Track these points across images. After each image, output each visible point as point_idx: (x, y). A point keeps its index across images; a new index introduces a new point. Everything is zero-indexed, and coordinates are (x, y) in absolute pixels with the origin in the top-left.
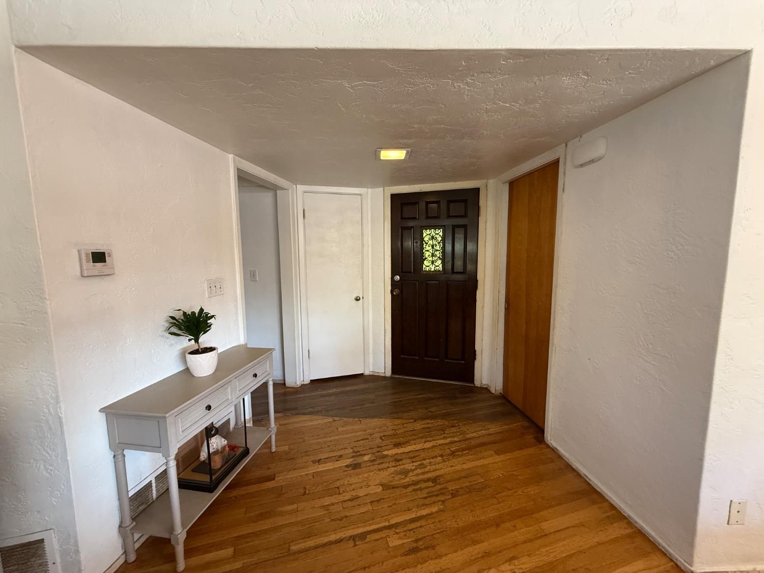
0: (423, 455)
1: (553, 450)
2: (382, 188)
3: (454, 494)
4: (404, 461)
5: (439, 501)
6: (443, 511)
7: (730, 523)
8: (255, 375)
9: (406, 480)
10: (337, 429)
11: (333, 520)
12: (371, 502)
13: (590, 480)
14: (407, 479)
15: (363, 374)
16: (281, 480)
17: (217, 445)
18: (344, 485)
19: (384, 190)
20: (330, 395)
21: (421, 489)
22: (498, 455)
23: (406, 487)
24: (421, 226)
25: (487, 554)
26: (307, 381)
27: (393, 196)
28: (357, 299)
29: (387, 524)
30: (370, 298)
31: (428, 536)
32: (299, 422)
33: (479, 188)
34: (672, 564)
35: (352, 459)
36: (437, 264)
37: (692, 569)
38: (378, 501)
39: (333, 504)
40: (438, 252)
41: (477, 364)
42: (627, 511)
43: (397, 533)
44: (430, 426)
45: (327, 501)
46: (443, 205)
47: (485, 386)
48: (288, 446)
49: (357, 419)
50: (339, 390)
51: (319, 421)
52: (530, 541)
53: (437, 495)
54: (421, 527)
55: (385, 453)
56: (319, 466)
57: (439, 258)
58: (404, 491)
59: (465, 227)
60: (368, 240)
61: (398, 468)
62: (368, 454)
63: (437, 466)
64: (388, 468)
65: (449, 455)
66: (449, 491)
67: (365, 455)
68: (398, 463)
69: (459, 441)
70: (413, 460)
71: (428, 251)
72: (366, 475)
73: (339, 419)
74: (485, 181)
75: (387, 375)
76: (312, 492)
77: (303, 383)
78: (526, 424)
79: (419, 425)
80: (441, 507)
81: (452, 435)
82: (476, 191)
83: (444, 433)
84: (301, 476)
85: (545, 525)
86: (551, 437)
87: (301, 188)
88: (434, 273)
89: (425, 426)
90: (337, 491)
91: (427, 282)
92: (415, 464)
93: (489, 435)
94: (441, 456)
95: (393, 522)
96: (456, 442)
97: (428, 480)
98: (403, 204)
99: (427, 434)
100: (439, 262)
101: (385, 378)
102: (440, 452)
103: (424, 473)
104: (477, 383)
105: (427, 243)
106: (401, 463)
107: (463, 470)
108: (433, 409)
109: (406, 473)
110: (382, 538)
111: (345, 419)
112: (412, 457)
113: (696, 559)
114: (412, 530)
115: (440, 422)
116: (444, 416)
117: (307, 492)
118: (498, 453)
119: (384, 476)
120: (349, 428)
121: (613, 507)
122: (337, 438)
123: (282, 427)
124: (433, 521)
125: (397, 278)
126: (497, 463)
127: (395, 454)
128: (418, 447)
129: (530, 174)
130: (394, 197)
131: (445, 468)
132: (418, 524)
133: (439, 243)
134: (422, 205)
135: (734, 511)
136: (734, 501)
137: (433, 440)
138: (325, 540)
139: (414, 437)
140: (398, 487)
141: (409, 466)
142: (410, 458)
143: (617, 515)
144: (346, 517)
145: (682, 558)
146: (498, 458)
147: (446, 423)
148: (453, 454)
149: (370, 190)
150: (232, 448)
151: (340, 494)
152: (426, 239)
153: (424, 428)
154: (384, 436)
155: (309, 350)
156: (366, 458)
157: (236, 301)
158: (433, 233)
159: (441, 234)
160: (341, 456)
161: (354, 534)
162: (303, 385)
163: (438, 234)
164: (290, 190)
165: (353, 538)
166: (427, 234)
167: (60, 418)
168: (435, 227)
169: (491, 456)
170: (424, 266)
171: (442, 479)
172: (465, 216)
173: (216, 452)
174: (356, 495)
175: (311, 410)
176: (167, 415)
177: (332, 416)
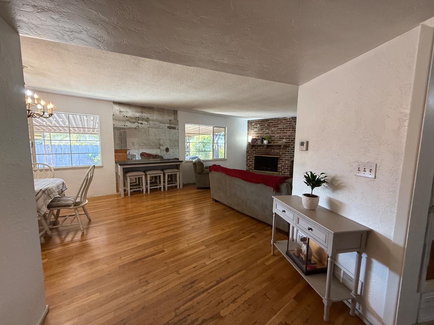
5: (178, 316)
11: (237, 285)
12: (222, 301)
18: (247, 308)
29: (209, 291)
31: (186, 291)
38: (219, 303)
39: (244, 293)
43: (202, 288)
45: (249, 294)
54: (190, 294)
80: (177, 311)
90: (248, 303)
95: (206, 293)
110: (209, 284)
138: (234, 276)
144: (232, 289)
151: (245, 301)
161: (223, 282)
174: (234, 303)
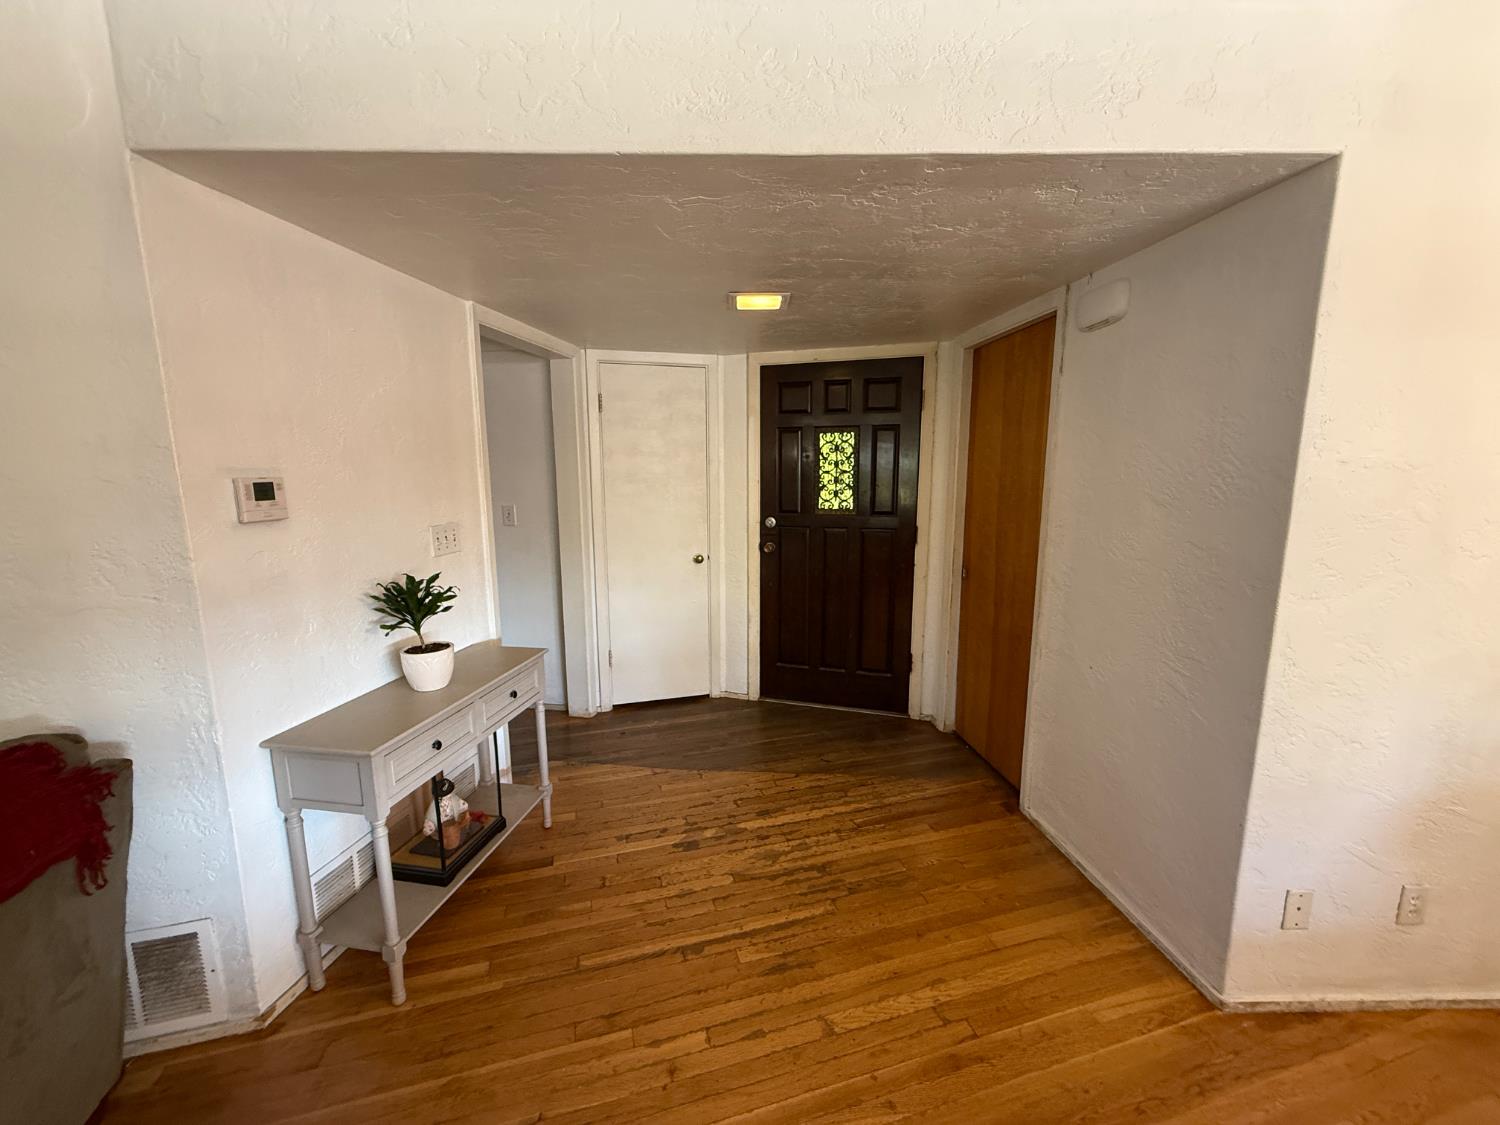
0: (806, 830)
1: (1031, 824)
2: (745, 355)
3: (852, 891)
4: (771, 839)
5: (828, 899)
6: (833, 913)
7: (1285, 926)
8: (514, 694)
9: (774, 868)
10: (660, 787)
11: (650, 925)
12: (714, 900)
13: (1085, 870)
14: (777, 867)
15: (708, 695)
16: (561, 866)
17: (452, 810)
18: (669, 874)
19: (748, 357)
20: (649, 731)
21: (797, 881)
22: (936, 831)
23: (773, 877)
24: (816, 427)
25: (896, 975)
26: (607, 708)
27: (764, 369)
28: (698, 560)
29: (737, 931)
30: (723, 560)
31: (803, 949)
32: (592, 776)
33: (923, 358)
34: (1194, 991)
35: (684, 835)
36: (843, 497)
37: (1222, 997)
38: (724, 898)
39: (650, 902)
40: (846, 475)
41: (914, 679)
42: (1137, 916)
43: (755, 945)
44: (821, 783)
45: (640, 897)
46: (857, 387)
47: (928, 719)
48: (574, 814)
49: (696, 772)
50: (665, 723)
51: (628, 774)
52: (969, 958)
53: (825, 891)
54: (794, 936)
55: (742, 825)
56: (628, 845)
57: (848, 485)
58: (771, 884)
59: (895, 429)
60: (719, 452)
61: (761, 850)
62: (711, 828)
63: (829, 847)
64: (746, 848)
65: (853, 830)
66: (844, 885)
67: (706, 828)
68: (762, 842)
69: (871, 809)
70: (789, 837)
71: (827, 472)
72: (706, 860)
73: (664, 770)
74: (933, 344)
75: (751, 699)
76: (615, 883)
77: (599, 711)
78: (992, 783)
79: (803, 783)
80: (829, 908)
81: (859, 798)
82: (918, 362)
83: (846, 796)
84: (597, 860)
85: (996, 937)
86: (1029, 803)
87: (594, 355)
88: (838, 513)
89: (813, 784)
90: (657, 882)
91: (826, 529)
92: (791, 843)
93: (925, 799)
94: (837, 831)
95: (746, 929)
96: (866, 809)
97: (812, 868)
98: (782, 386)
99: (817, 796)
100: (848, 493)
101: (748, 703)
102: (836, 826)
103: (804, 858)
104: (914, 713)
105: (825, 459)
106: (767, 841)
107: (873, 853)
108: (831, 757)
109: (774, 857)
110: (730, 951)
111: (674, 772)
112: (787, 832)
113: (1229, 983)
114: (779, 939)
115: (839, 779)
116: (849, 768)
117: (607, 884)
118: (935, 827)
119: (739, 862)
120: (681, 785)
121: (1116, 911)
122: (658, 801)
123: (563, 782)
124: (814, 927)
125: (771, 522)
126: (931, 843)
127: (759, 828)
128: (799, 817)
129: (1008, 337)
130: (765, 371)
131: (840, 851)
132: (790, 932)
133: (848, 458)
134: (819, 387)
135: (1292, 909)
136: (1294, 891)
137: (826, 807)
138: (637, 952)
139: (792, 801)
140: (760, 878)
141: (781, 846)
142: (784, 834)
143: (1122, 923)
144: (671, 920)
145: (1209, 982)
146: (934, 836)
147: (853, 779)
148: (857, 829)
149: (721, 357)
150: (478, 817)
151: (661, 886)
152: (825, 450)
153: (811, 787)
154: (741, 799)
155: (610, 651)
156: (709, 834)
157: (481, 563)
158: (837, 439)
159: (852, 441)
160: (664, 830)
161: (683, 944)
162: (599, 714)
163: (846, 441)
164: (574, 359)
165: (683, 950)
166: (825, 441)
167: (216, 747)
168: (842, 429)
169: (923, 832)
170: (821, 501)
171: (835, 867)
172: (895, 409)
173: (451, 822)
174: (689, 890)
175: (616, 756)
176: (372, 753)
177: (652, 766)
